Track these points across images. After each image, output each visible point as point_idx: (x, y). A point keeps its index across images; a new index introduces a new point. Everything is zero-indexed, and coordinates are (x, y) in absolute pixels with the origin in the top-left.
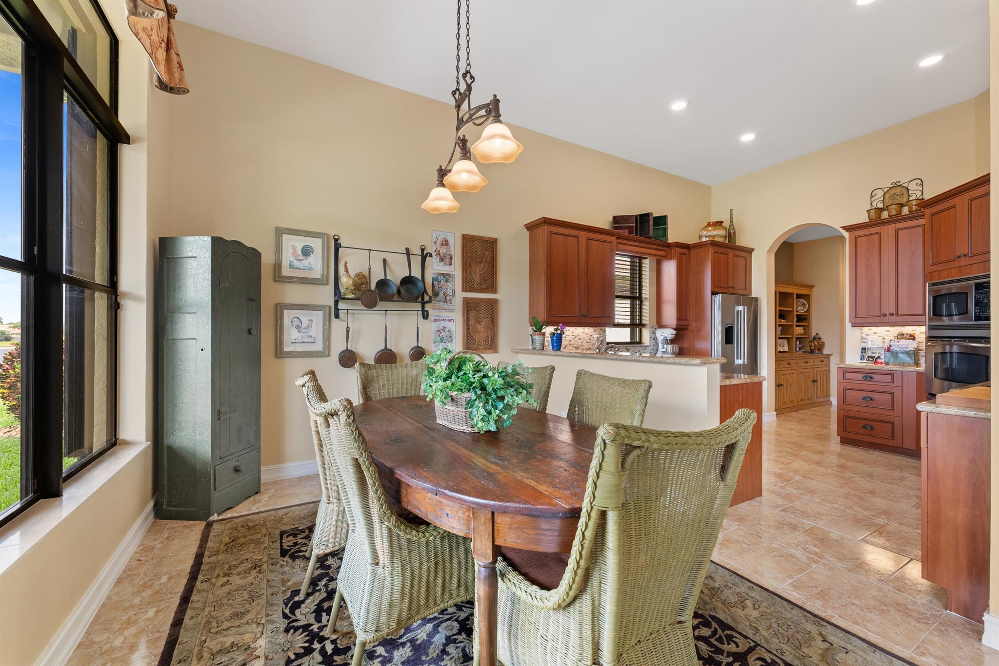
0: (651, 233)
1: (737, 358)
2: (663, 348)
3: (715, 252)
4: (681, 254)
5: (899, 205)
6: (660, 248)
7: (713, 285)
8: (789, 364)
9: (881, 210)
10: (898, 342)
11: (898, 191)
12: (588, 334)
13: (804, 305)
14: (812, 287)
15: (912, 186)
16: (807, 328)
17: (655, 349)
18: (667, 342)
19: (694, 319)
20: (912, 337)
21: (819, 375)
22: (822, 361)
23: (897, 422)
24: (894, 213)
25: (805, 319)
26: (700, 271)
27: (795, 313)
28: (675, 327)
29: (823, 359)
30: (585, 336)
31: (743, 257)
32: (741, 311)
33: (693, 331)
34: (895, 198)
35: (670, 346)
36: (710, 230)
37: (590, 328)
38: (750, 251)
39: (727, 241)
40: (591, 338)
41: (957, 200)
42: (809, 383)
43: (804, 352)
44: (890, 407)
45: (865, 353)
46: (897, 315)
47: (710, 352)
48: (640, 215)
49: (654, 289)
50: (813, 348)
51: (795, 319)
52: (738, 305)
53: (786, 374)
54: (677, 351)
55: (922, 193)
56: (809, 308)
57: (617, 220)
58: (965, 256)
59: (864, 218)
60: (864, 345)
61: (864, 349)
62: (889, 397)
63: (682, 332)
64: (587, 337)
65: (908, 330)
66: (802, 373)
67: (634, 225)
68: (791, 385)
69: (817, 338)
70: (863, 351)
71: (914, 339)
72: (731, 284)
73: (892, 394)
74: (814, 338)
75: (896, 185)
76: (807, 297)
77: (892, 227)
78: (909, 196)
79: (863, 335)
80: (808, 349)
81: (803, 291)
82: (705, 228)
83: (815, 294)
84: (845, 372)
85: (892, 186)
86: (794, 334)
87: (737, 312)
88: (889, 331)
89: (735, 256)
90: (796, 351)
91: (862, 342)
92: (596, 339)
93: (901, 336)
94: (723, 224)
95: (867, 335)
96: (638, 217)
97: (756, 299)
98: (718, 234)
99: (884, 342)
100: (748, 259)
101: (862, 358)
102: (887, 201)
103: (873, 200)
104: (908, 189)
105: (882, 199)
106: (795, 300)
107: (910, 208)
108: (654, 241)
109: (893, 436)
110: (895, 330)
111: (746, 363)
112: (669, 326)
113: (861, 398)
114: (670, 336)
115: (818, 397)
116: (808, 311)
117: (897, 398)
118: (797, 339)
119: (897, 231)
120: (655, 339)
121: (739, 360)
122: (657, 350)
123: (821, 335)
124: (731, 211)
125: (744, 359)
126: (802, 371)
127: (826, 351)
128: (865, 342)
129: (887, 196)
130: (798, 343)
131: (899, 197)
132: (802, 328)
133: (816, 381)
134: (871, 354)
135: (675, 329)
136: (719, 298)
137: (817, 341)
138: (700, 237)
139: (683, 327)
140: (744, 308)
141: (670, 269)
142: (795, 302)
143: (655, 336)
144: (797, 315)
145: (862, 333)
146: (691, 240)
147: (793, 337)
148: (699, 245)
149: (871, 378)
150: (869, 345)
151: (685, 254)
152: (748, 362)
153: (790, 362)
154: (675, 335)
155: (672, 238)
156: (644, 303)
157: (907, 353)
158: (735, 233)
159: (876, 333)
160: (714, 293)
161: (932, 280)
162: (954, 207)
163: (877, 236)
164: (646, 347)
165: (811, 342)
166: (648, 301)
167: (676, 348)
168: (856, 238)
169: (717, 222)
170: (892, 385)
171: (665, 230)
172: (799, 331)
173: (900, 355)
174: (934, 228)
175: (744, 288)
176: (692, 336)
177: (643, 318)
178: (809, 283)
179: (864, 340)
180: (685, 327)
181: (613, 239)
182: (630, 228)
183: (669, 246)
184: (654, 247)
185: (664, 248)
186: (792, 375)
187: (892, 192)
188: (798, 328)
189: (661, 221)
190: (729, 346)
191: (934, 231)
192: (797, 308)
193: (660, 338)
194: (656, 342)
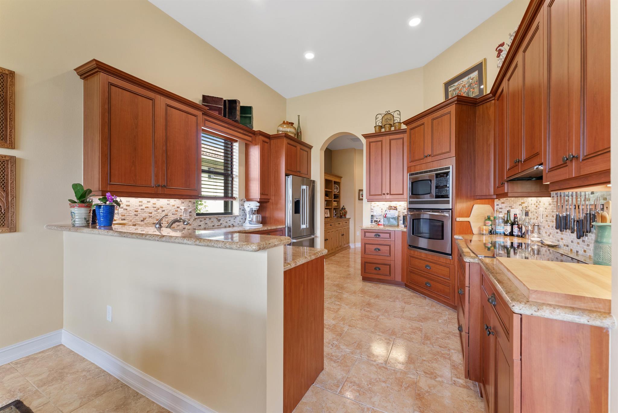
0: (238, 118)
1: (302, 224)
2: (250, 218)
3: (288, 144)
4: (264, 142)
5: (390, 125)
6: (247, 133)
7: (287, 169)
8: (331, 225)
9: (381, 127)
10: (390, 211)
11: (389, 116)
12: (174, 206)
13: (337, 188)
14: (341, 177)
15: (396, 115)
16: (338, 202)
17: (244, 219)
18: (253, 212)
19: (273, 194)
20: (395, 208)
21: (345, 231)
22: (346, 222)
23: (392, 263)
24: (387, 130)
25: (338, 197)
26: (278, 157)
27: (333, 193)
28: (259, 200)
29: (347, 221)
30: (170, 208)
31: (306, 151)
32: (305, 189)
33: (272, 203)
34: (387, 121)
35: (254, 216)
36: (285, 127)
37: (177, 200)
38: (310, 147)
39: (296, 137)
40: (179, 209)
41: (425, 120)
42: (340, 236)
43: (337, 217)
44: (388, 255)
45: (373, 218)
46: (390, 194)
47: (284, 220)
48: (229, 101)
49: (243, 169)
50: (342, 214)
51: (333, 197)
52: (303, 185)
53: (329, 232)
54: (261, 220)
55: (400, 120)
56: (339, 190)
57: (205, 98)
58: (429, 156)
59: (373, 131)
60: (372, 214)
61: (372, 216)
62: (388, 248)
63: (265, 204)
64: (173, 210)
65: (393, 204)
66: (337, 230)
67: (222, 107)
68: (332, 239)
69: (343, 209)
70: (372, 217)
71: (397, 210)
72: (298, 170)
73: (390, 246)
74: (342, 209)
75: (388, 113)
76: (338, 183)
77: (388, 138)
78: (394, 121)
79: (371, 207)
80: (339, 215)
81: (337, 180)
82: (281, 125)
83: (343, 182)
84: (365, 232)
85: (386, 113)
86: (333, 206)
87: (303, 189)
88: (384, 205)
89: (301, 149)
90: (334, 217)
91: (371, 212)
92: (183, 210)
93: (390, 208)
94: (294, 125)
95: (374, 207)
96: (227, 102)
97: (314, 182)
98: (290, 130)
99: (382, 212)
100: (309, 153)
101: (372, 222)
102: (383, 122)
103: (377, 121)
104: (393, 116)
105: (381, 121)
106: (333, 185)
107: (395, 127)
108: (241, 125)
109: (390, 274)
110: (388, 204)
111: (308, 227)
112: (254, 200)
113: (374, 249)
114: (255, 207)
115: (344, 245)
116: (339, 192)
117: (392, 249)
118: (334, 209)
119: (390, 140)
120: (244, 210)
121: (304, 225)
122: (246, 219)
123: (345, 207)
124: (299, 116)
125: (307, 224)
126: (337, 229)
127: (348, 216)
128: (373, 212)
129: (384, 119)
130: (334, 212)
131: (389, 121)
132: (336, 202)
133: (344, 235)
134: (376, 219)
135: (259, 202)
136: (290, 179)
137: (344, 210)
138: (278, 131)
139: (265, 200)
140: (307, 188)
141: (255, 153)
142: (333, 186)
143: (244, 207)
144: (334, 194)
145: (371, 206)
146: (271, 132)
147: (332, 208)
148: (276, 137)
149: (379, 236)
150: (375, 214)
151: (267, 143)
152: (309, 226)
153: (332, 224)
154: (259, 206)
155: (256, 127)
156: (235, 179)
157: (393, 218)
158: (300, 132)
159: (378, 206)
160: (287, 175)
161: (410, 171)
162: (423, 124)
163: (380, 142)
164: (236, 217)
165: (340, 211)
166: (238, 178)
167: (260, 217)
168: (370, 143)
169: (290, 123)
170: (390, 240)
171: (250, 118)
172: (335, 204)
173: (391, 220)
174: (411, 138)
175: (306, 173)
176: (271, 207)
177: (234, 192)
178: (339, 175)
179: (372, 210)
180: (267, 200)
181: (199, 113)
182: (219, 110)
183: (254, 133)
184: (242, 131)
185: (250, 134)
186: (332, 232)
187: (386, 117)
188: (334, 202)
189: (247, 110)
190: (297, 215)
191: (412, 140)
192: (334, 190)
193: (248, 210)
194: (245, 212)
